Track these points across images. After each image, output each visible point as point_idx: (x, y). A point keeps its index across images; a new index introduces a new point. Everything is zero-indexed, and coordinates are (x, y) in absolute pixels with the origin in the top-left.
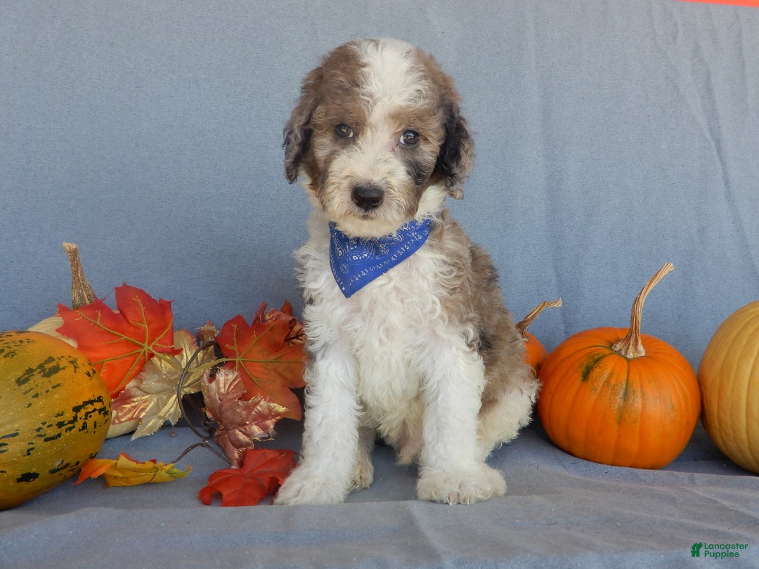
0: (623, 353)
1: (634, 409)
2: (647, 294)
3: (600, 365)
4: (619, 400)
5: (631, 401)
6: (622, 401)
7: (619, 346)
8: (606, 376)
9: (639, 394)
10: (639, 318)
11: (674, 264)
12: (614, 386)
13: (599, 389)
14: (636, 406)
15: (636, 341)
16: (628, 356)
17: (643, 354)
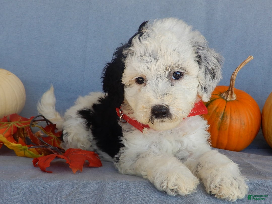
0: (225, 98)
1: (226, 124)
2: (238, 71)
3: (213, 103)
4: (219, 120)
5: (225, 120)
6: (221, 120)
7: (224, 95)
8: (215, 108)
9: (229, 117)
10: (234, 82)
11: (253, 56)
12: (218, 113)
13: (211, 114)
14: (227, 122)
15: (232, 93)
16: (227, 100)
17: (235, 99)
